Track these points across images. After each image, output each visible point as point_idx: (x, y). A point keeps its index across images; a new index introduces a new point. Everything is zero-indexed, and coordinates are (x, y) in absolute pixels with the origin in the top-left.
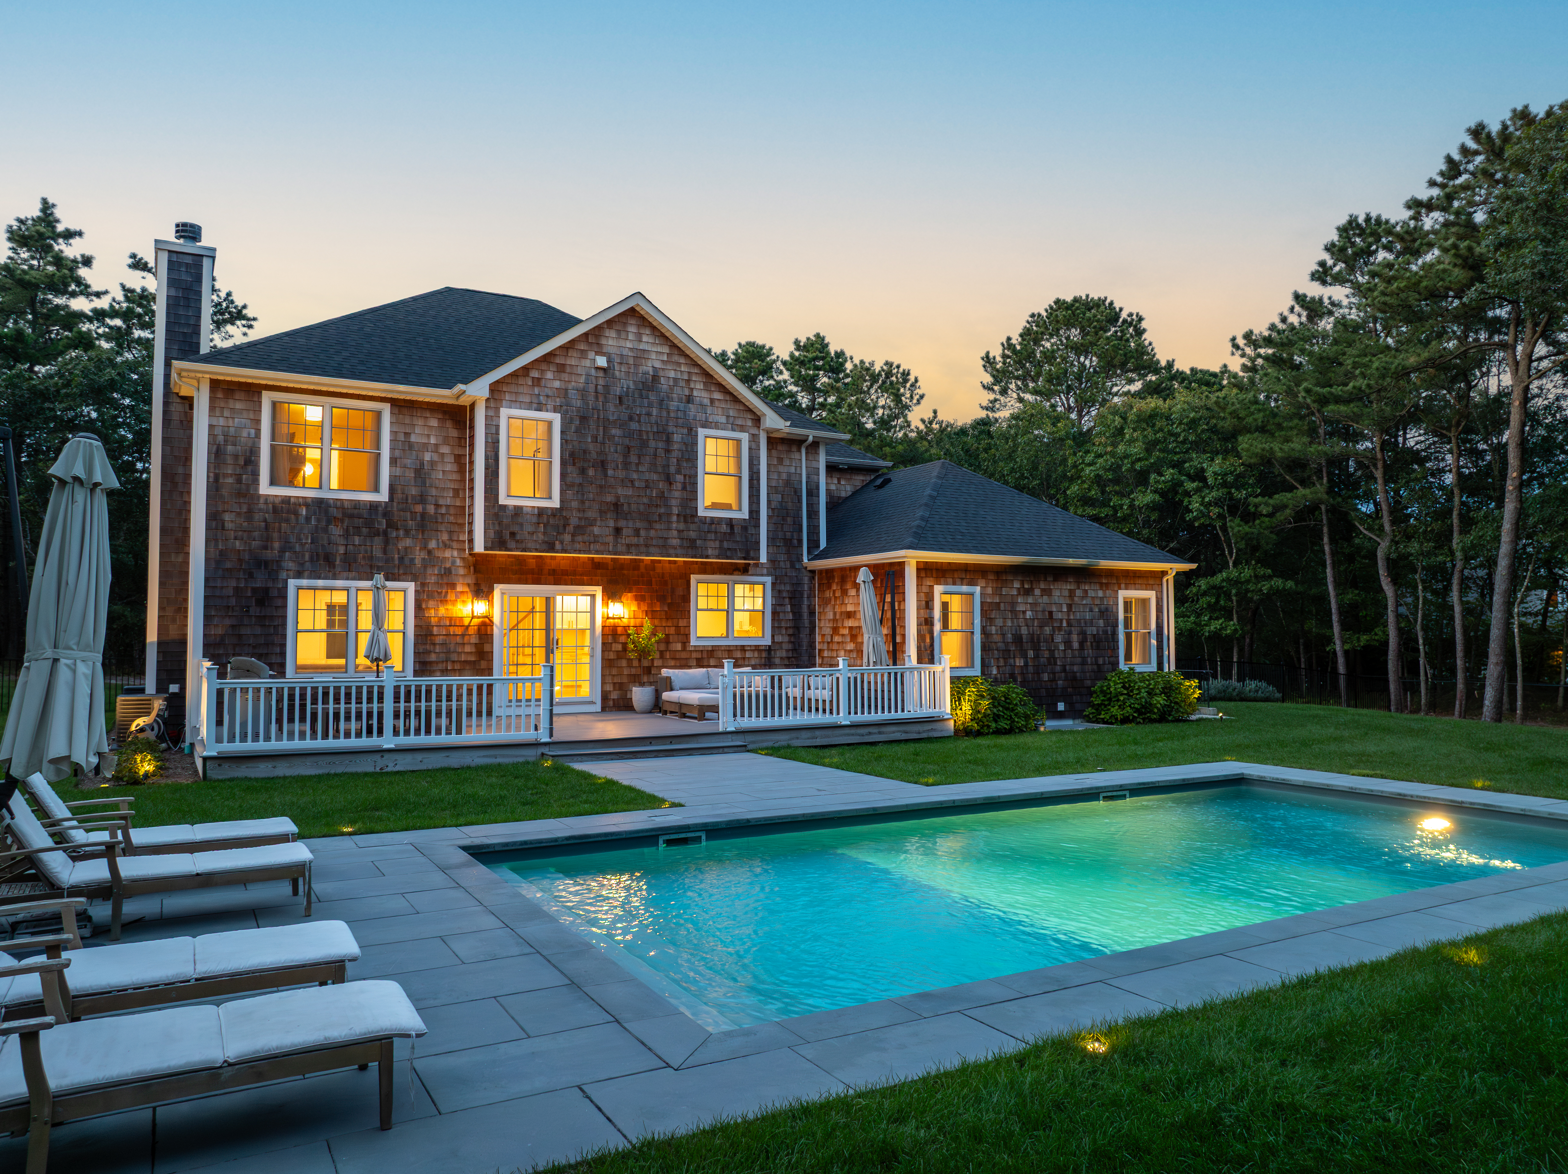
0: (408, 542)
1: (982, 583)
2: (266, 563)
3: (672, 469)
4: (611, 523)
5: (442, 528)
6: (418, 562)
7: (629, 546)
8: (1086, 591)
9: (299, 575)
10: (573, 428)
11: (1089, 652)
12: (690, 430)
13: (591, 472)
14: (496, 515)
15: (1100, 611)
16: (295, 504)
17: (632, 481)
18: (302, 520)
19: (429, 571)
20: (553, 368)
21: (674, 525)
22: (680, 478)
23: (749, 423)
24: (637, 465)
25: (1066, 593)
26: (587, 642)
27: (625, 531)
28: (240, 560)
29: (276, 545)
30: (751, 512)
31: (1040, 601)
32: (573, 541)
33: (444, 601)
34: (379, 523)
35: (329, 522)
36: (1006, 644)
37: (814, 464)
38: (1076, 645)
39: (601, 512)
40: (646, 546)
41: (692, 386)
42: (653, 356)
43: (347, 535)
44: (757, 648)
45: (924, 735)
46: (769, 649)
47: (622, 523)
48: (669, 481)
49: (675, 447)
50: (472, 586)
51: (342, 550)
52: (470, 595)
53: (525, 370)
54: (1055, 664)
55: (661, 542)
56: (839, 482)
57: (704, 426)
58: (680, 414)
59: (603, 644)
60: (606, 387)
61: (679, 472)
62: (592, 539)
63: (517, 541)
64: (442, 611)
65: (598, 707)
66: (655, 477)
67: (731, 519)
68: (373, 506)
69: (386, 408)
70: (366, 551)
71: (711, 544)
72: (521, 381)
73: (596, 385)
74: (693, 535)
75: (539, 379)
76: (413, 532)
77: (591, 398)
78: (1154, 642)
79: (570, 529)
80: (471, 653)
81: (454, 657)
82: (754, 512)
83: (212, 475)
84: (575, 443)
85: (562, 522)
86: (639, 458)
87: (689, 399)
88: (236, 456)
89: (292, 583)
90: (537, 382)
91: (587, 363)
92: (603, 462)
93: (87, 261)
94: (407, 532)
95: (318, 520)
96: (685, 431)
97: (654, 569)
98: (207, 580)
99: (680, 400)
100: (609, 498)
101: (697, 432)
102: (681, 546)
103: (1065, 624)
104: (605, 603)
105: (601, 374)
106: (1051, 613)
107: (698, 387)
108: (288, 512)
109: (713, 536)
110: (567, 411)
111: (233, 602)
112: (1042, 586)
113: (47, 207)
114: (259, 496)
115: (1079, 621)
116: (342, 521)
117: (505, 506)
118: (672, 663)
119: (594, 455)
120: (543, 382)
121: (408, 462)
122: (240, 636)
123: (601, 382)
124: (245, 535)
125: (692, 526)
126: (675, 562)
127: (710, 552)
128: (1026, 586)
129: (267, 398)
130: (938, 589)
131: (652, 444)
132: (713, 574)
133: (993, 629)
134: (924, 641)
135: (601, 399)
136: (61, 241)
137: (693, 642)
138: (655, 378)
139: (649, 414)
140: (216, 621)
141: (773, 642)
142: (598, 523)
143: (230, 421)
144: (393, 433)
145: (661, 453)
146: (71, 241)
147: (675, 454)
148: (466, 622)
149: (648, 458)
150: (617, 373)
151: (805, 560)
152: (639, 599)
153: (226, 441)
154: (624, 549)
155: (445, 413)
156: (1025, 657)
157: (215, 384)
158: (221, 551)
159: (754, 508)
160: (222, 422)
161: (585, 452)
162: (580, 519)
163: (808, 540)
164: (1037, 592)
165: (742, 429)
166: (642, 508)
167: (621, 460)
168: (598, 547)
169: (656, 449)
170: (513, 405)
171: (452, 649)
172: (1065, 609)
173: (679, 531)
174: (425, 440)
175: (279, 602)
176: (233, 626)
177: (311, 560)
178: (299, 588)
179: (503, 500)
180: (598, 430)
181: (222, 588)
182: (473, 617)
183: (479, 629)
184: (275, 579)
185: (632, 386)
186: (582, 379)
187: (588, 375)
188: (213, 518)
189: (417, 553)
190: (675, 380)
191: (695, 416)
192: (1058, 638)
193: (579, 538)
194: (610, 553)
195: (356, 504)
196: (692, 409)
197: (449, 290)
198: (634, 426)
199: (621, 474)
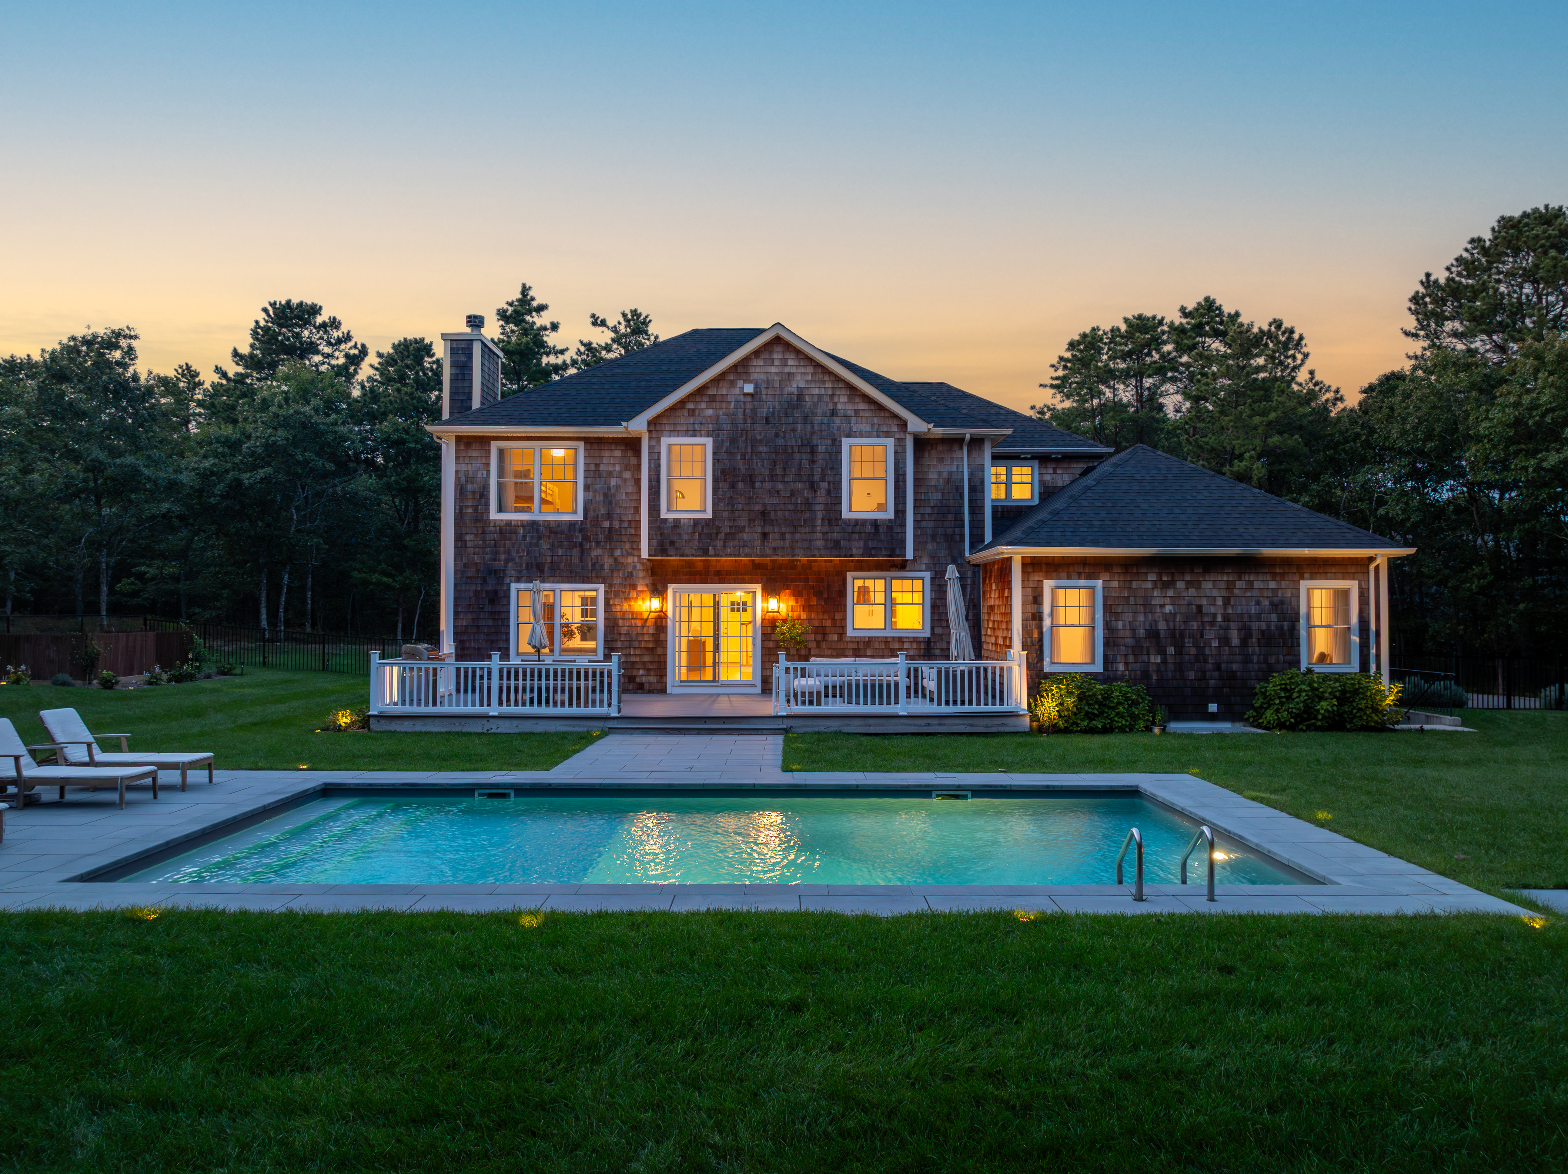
0: (599, 552)
1: (1106, 576)
2: (495, 571)
3: (817, 478)
4: (759, 530)
5: (625, 539)
6: (606, 567)
7: (774, 548)
8: (1252, 583)
9: (518, 580)
10: (724, 449)
11: (1254, 648)
12: (834, 440)
13: (740, 486)
14: (659, 528)
15: (1272, 604)
16: (515, 526)
17: (778, 492)
18: (520, 538)
19: (615, 575)
20: (706, 399)
21: (819, 528)
22: (824, 485)
23: (895, 429)
24: (783, 476)
25: (1223, 585)
26: (750, 633)
27: (771, 536)
28: (478, 571)
29: (502, 557)
30: (896, 512)
31: (1184, 594)
32: (724, 547)
33: (628, 599)
34: (577, 537)
35: (539, 538)
36: (1138, 640)
37: (978, 461)
38: (1235, 642)
39: (751, 520)
40: (792, 548)
41: (836, 400)
42: (798, 378)
43: (552, 548)
44: (915, 640)
45: (994, 730)
46: (928, 641)
47: (768, 529)
48: (813, 487)
49: (820, 457)
50: (650, 586)
51: (549, 559)
52: (648, 593)
53: (682, 403)
54: (1206, 662)
55: (806, 544)
56: (1055, 472)
57: (848, 436)
58: (823, 427)
59: (763, 634)
60: (753, 410)
61: (823, 479)
62: (741, 544)
63: (676, 548)
64: (626, 607)
65: (758, 690)
66: (800, 486)
67: (876, 520)
68: (572, 524)
69: (581, 445)
70: (567, 560)
71: (856, 544)
72: (679, 413)
73: (745, 409)
74: (836, 536)
75: (693, 410)
76: (602, 544)
77: (740, 421)
78: (1355, 639)
79: (722, 536)
80: (649, 641)
81: (636, 644)
82: (900, 512)
83: (457, 507)
84: (726, 462)
85: (715, 531)
86: (785, 469)
87: (834, 413)
88: (474, 493)
89: (514, 587)
90: (692, 413)
91: (736, 391)
92: (751, 476)
93: (555, 327)
94: (598, 543)
95: (532, 537)
96: (829, 442)
97: (810, 567)
98: (455, 585)
99: (824, 415)
100: (757, 508)
101: (841, 442)
102: (825, 548)
103: (1219, 618)
104: (765, 599)
105: (749, 399)
106: (1199, 607)
107: (842, 400)
108: (511, 532)
109: (857, 536)
110: (718, 435)
111: (473, 601)
112: (1188, 578)
113: (525, 290)
114: (490, 521)
115: (1241, 615)
116: (549, 537)
117: (666, 519)
118: (828, 652)
119: (743, 471)
120: (697, 413)
121: (598, 487)
122: (478, 627)
123: (749, 406)
124: (481, 550)
125: (837, 529)
126: (831, 561)
127: (854, 551)
128: (1165, 579)
129: (494, 446)
130: (1048, 585)
131: (797, 456)
132: (869, 570)
133: (1120, 625)
134: (1031, 636)
135: (749, 421)
136: (534, 314)
137: (849, 633)
138: (800, 397)
139: (794, 430)
140: (462, 616)
141: (933, 633)
142: (747, 530)
143: (470, 466)
144: (586, 465)
145: (806, 464)
146: (542, 313)
147: (820, 463)
148: (645, 617)
149: (793, 469)
150: (764, 397)
151: (967, 554)
152: (796, 595)
153: (467, 481)
154: (770, 551)
155: (627, 445)
156: (1162, 652)
157: (459, 439)
158: (465, 564)
159: (900, 508)
160: (464, 467)
161: (734, 468)
162: (730, 527)
163: (971, 535)
164: (1180, 585)
165: (888, 434)
166: (787, 514)
167: (767, 472)
168: (747, 550)
169: (801, 461)
170: (672, 434)
171: (634, 638)
172: (1220, 602)
173: (824, 533)
174: (611, 469)
175: (504, 601)
176: (473, 619)
177: (527, 568)
178: (519, 590)
179: (664, 514)
180: (746, 449)
181: (466, 591)
182: (651, 612)
183: (656, 622)
184: (502, 584)
185: (778, 407)
186: (732, 406)
187: (737, 401)
188: (459, 539)
189: (606, 560)
190: (820, 396)
191: (839, 428)
192: (1210, 633)
193: (731, 544)
194: (757, 555)
195: (560, 523)
196: (837, 421)
197: (695, 331)
198: (780, 442)
199: (768, 485)
